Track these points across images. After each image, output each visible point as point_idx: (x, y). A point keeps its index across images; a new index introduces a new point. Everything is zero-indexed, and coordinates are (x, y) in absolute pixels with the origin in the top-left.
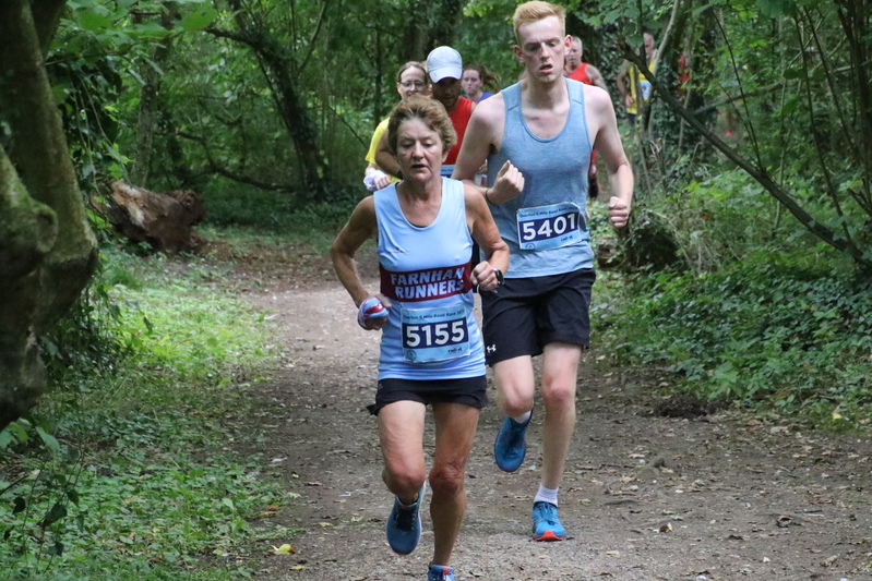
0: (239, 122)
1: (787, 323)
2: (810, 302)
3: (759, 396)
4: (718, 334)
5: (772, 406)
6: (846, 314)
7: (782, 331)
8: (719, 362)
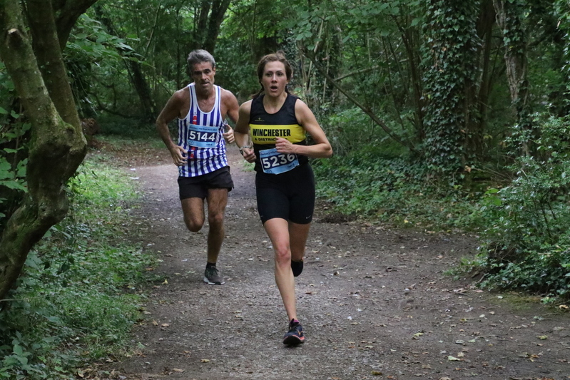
0: (112, 86)
1: (381, 179)
2: (391, 170)
3: (371, 213)
4: (349, 184)
5: (376, 217)
6: (407, 175)
7: (379, 183)
8: (351, 197)
